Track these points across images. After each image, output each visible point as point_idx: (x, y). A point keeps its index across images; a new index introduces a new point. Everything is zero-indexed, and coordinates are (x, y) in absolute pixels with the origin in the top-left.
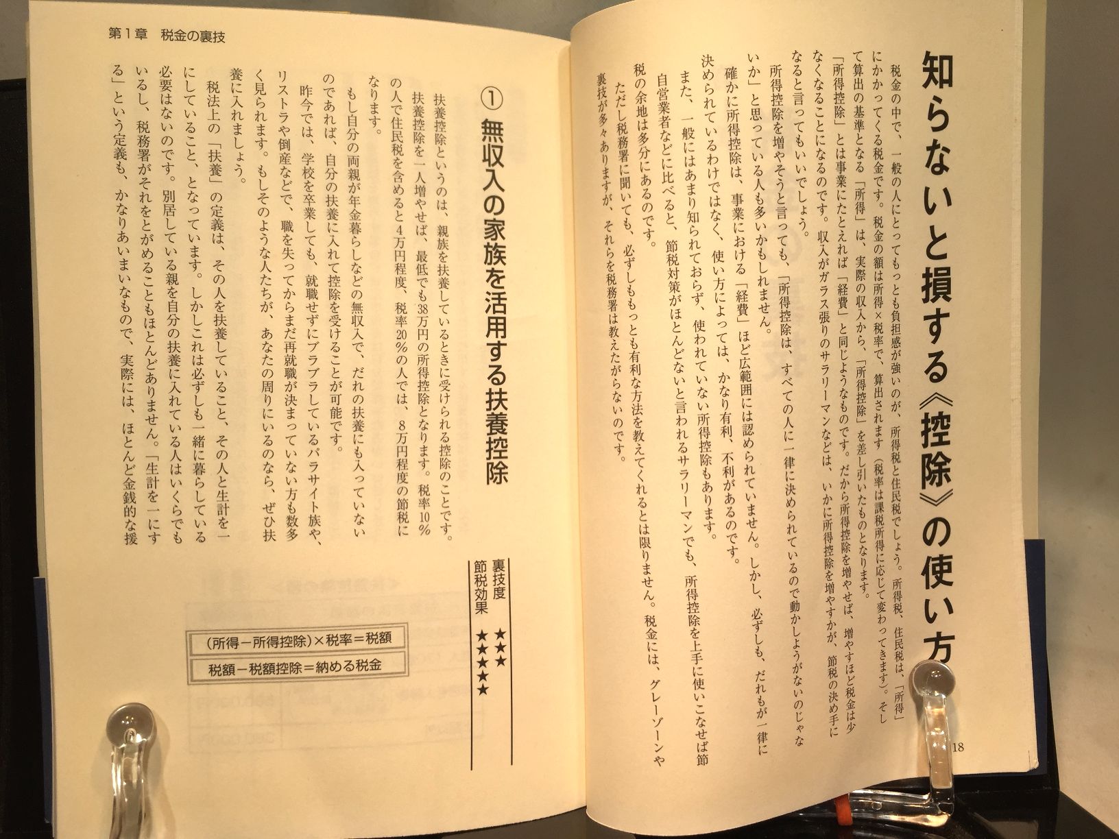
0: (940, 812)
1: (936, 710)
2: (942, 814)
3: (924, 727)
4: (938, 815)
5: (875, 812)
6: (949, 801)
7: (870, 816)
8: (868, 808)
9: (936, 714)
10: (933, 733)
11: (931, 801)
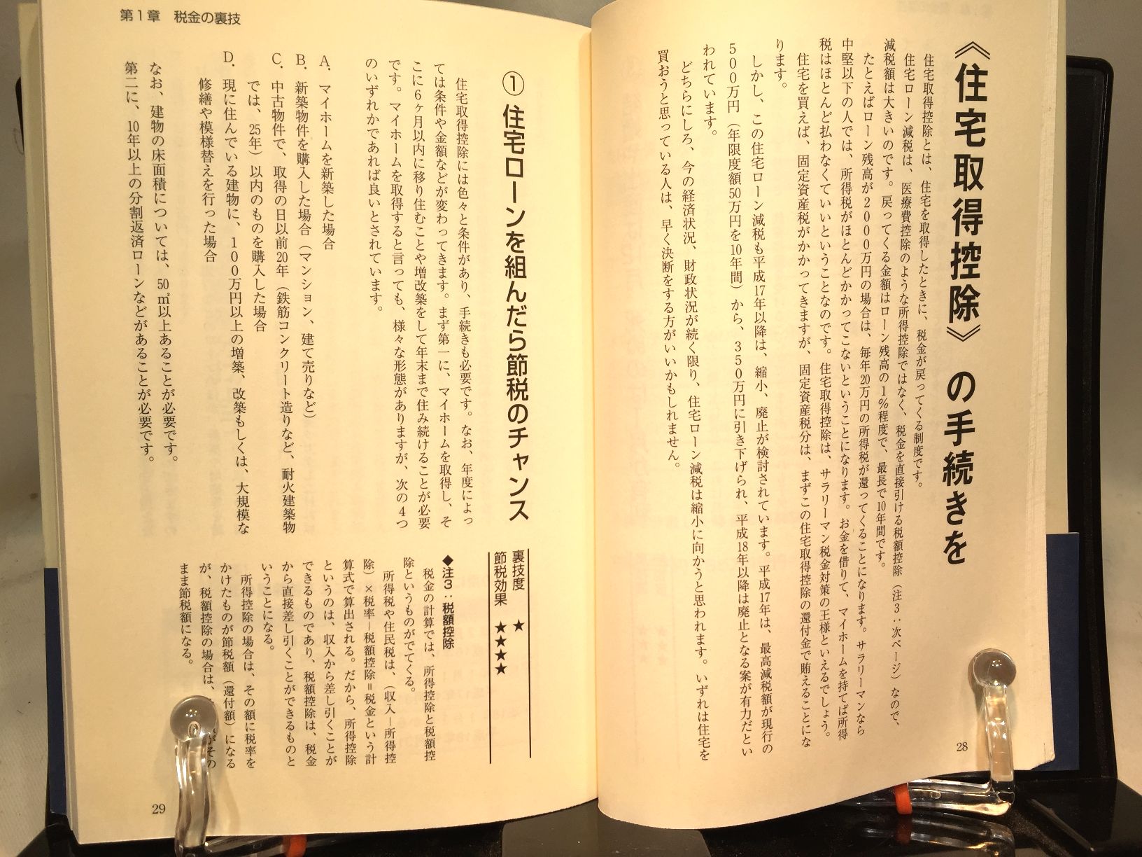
0: (999, 801)
1: (996, 700)
2: (1002, 803)
3: (983, 718)
4: (997, 804)
5: (934, 801)
6: (1009, 791)
7: (929, 805)
8: (927, 797)
9: (996, 703)
10: (994, 724)
11: (991, 790)
